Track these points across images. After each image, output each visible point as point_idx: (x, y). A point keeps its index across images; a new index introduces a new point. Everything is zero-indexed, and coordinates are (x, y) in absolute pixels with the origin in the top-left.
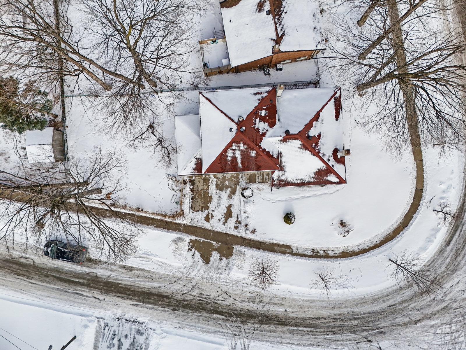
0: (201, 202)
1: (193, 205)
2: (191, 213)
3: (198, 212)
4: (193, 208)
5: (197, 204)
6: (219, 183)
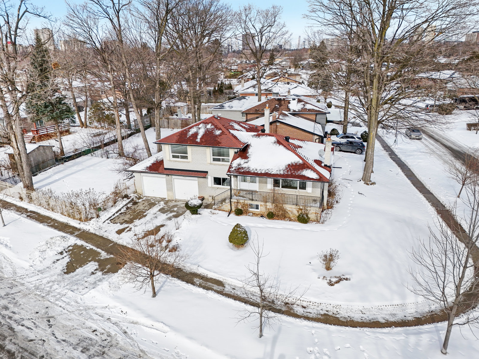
0: (129, 217)
1: (116, 218)
2: (105, 223)
4: (113, 221)
6: (166, 207)
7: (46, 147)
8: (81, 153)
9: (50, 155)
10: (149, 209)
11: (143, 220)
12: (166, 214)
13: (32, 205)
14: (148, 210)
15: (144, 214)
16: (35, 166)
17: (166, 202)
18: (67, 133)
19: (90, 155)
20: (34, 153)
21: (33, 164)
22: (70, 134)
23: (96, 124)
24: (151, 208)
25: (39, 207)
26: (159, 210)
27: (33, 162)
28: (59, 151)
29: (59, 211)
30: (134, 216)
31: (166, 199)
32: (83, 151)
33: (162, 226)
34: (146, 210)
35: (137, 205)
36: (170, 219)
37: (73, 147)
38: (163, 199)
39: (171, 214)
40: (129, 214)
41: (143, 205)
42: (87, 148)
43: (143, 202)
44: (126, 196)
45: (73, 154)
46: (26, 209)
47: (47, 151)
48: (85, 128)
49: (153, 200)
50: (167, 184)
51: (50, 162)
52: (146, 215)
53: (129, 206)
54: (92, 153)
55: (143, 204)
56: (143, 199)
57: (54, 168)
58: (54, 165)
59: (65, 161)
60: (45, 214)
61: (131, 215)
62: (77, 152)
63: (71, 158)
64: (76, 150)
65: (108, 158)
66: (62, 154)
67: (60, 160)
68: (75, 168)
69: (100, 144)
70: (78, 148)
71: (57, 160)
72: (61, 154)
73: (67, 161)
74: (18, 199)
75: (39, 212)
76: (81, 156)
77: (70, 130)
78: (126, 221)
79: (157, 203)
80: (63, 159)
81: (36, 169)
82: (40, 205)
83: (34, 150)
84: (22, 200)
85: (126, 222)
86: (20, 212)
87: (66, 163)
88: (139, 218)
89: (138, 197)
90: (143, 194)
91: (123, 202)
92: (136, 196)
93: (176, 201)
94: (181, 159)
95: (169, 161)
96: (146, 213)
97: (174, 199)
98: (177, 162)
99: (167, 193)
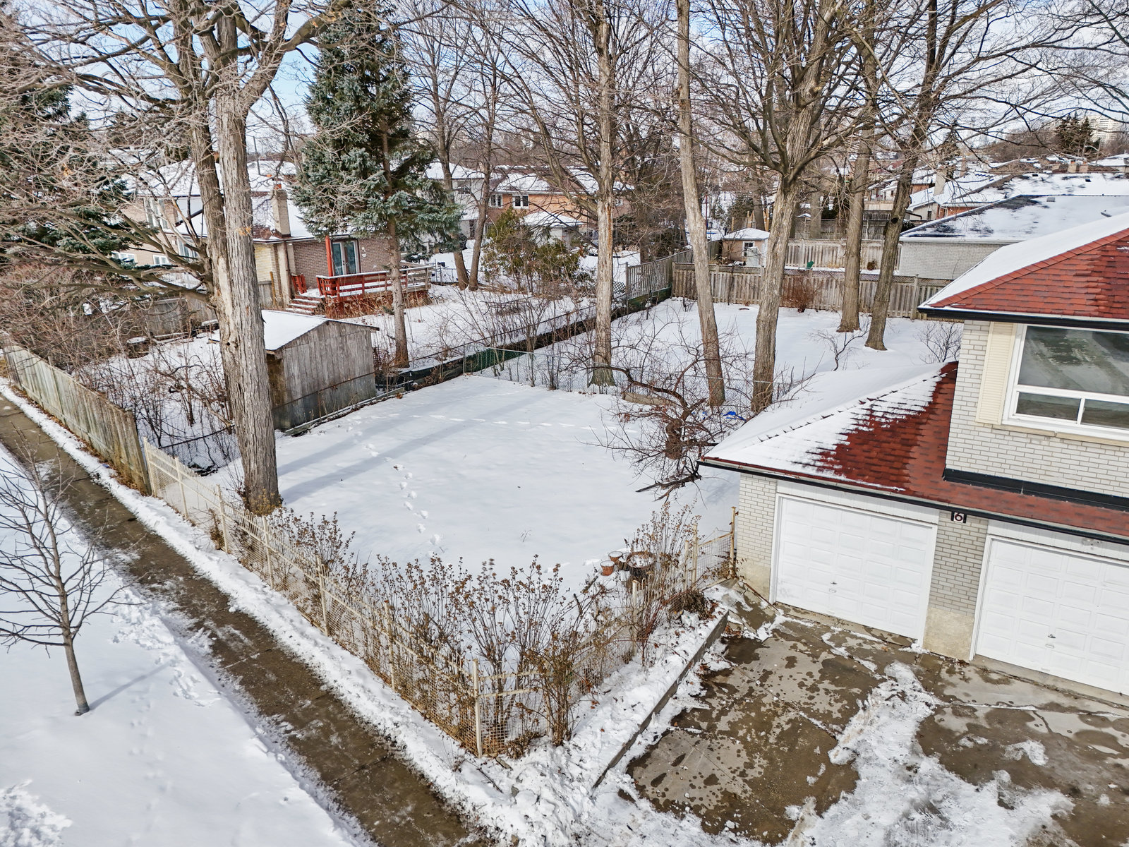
0: (739, 763)
1: (665, 755)
2: (607, 795)
3: (669, 818)
4: (646, 776)
5: (698, 763)
6: (953, 722)
7: (348, 329)
8: (460, 362)
9: (360, 363)
10: (846, 717)
11: (851, 823)
12: (992, 789)
13: (254, 577)
14: (842, 724)
15: (833, 758)
16: (304, 397)
17: (931, 675)
18: (421, 301)
19: (489, 370)
20: (305, 348)
21: (299, 389)
22: (428, 302)
23: (504, 278)
24: (854, 707)
25: (277, 597)
27: (297, 381)
28: (392, 350)
29: (361, 648)
30: (771, 760)
31: (915, 648)
32: (470, 358)
34: (830, 717)
37: (438, 338)
38: (895, 646)
41: (796, 675)
42: (482, 349)
44: (695, 601)
45: (437, 363)
46: (225, 599)
47: (352, 345)
48: (472, 289)
49: (837, 641)
51: (359, 387)
53: (712, 662)
54: (498, 367)
56: (776, 624)
57: (367, 410)
58: (371, 398)
59: (410, 388)
60: (295, 649)
62: (449, 360)
63: (427, 378)
64: (447, 350)
65: (553, 387)
66: (402, 360)
67: (392, 381)
68: (440, 417)
69: (522, 337)
70: (455, 344)
71: (381, 381)
72: (398, 359)
73: (414, 389)
74: (206, 540)
75: (272, 626)
76: (460, 373)
77: (430, 291)
78: (731, 800)
79: (871, 666)
80: (401, 379)
81: (307, 408)
82: (284, 586)
83: (305, 336)
84: (221, 543)
85: (740, 814)
86: (194, 613)
87: (412, 394)
88: (810, 791)
89: (749, 609)
90: (767, 590)
91: (683, 635)
92: (739, 605)
93: (985, 670)
94: (1084, 420)
95: (986, 434)
96: (841, 745)
97: (971, 658)
98: (1055, 443)
99: (928, 618)
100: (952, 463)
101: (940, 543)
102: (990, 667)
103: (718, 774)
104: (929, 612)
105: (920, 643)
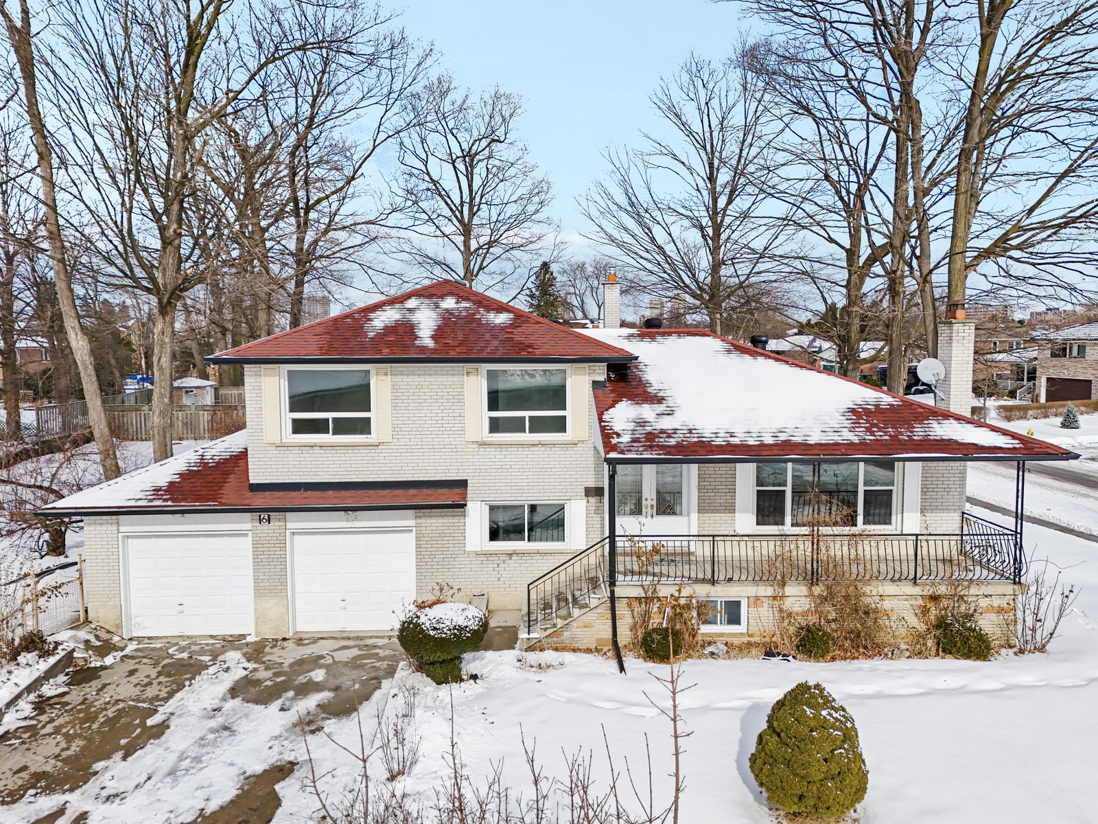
0: (56, 750)
5: (11, 762)
6: (263, 674)
10: (171, 695)
11: (151, 757)
12: (279, 703)
14: (166, 700)
15: (150, 722)
17: (256, 652)
24: (181, 687)
26: (234, 692)
30: (89, 740)
31: (249, 639)
33: (284, 770)
34: (157, 698)
35: (95, 684)
36: (309, 725)
38: (233, 642)
39: (310, 702)
40: (57, 731)
41: (134, 679)
43: (130, 665)
44: (35, 643)
49: (182, 650)
50: (257, 563)
52: (162, 728)
53: (48, 690)
55: (132, 673)
56: (127, 651)
61: (69, 738)
78: (38, 777)
79: (206, 658)
85: (45, 782)
88: (122, 748)
89: (98, 644)
90: (119, 626)
91: (16, 672)
92: (87, 642)
93: (301, 640)
94: (334, 433)
95: (273, 450)
96: (160, 713)
97: (291, 634)
98: (317, 450)
99: (256, 609)
100: (253, 479)
101: (256, 545)
102: (304, 636)
103: (28, 764)
104: (256, 604)
105: (253, 634)
